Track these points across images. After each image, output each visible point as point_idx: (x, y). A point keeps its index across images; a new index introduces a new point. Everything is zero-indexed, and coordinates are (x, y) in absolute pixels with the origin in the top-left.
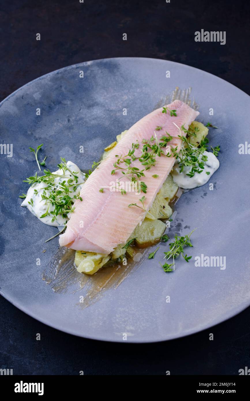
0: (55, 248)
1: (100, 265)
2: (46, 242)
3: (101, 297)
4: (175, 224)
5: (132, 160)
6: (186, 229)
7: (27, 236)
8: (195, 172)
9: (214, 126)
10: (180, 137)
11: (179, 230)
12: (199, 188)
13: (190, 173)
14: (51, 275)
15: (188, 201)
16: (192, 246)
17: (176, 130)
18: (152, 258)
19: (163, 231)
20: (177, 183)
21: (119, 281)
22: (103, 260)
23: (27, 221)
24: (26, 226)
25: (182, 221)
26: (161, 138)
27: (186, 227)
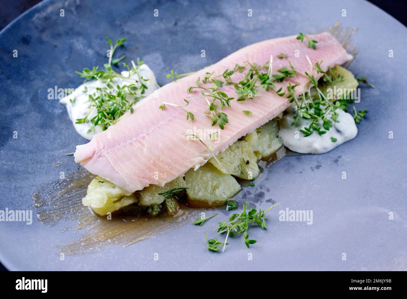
0: (74, 166)
1: (116, 204)
2: (67, 155)
3: (99, 249)
4: (255, 192)
5: (225, 83)
6: (269, 203)
7: (46, 139)
8: (315, 132)
9: (369, 84)
10: (308, 76)
11: (257, 201)
12: (312, 156)
13: (306, 129)
14: (48, 197)
15: (289, 168)
16: (265, 229)
17: (306, 65)
18: (199, 224)
19: (232, 195)
20: (282, 139)
21: (135, 238)
22: (123, 200)
23: (56, 123)
24: (52, 127)
25: (268, 190)
26: (279, 69)
27: (269, 201)
